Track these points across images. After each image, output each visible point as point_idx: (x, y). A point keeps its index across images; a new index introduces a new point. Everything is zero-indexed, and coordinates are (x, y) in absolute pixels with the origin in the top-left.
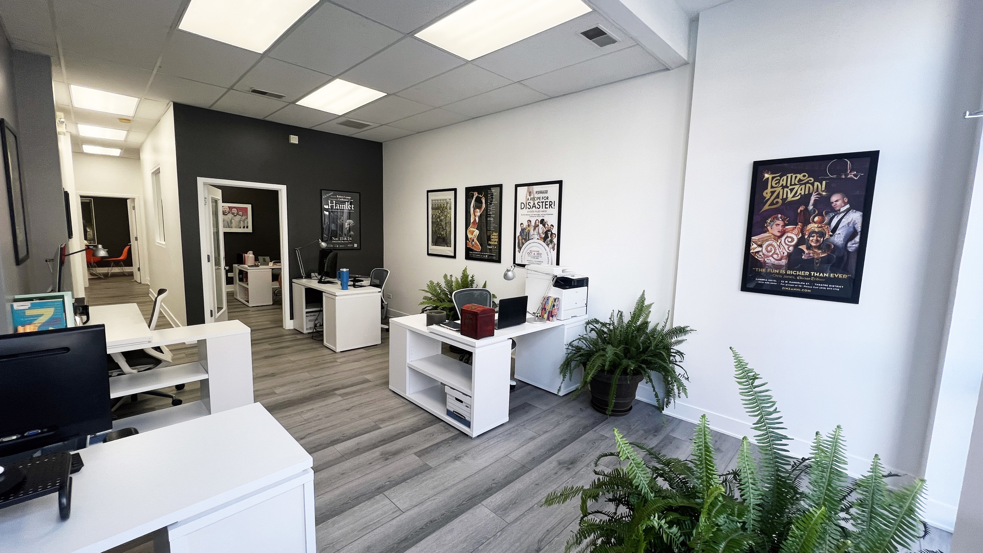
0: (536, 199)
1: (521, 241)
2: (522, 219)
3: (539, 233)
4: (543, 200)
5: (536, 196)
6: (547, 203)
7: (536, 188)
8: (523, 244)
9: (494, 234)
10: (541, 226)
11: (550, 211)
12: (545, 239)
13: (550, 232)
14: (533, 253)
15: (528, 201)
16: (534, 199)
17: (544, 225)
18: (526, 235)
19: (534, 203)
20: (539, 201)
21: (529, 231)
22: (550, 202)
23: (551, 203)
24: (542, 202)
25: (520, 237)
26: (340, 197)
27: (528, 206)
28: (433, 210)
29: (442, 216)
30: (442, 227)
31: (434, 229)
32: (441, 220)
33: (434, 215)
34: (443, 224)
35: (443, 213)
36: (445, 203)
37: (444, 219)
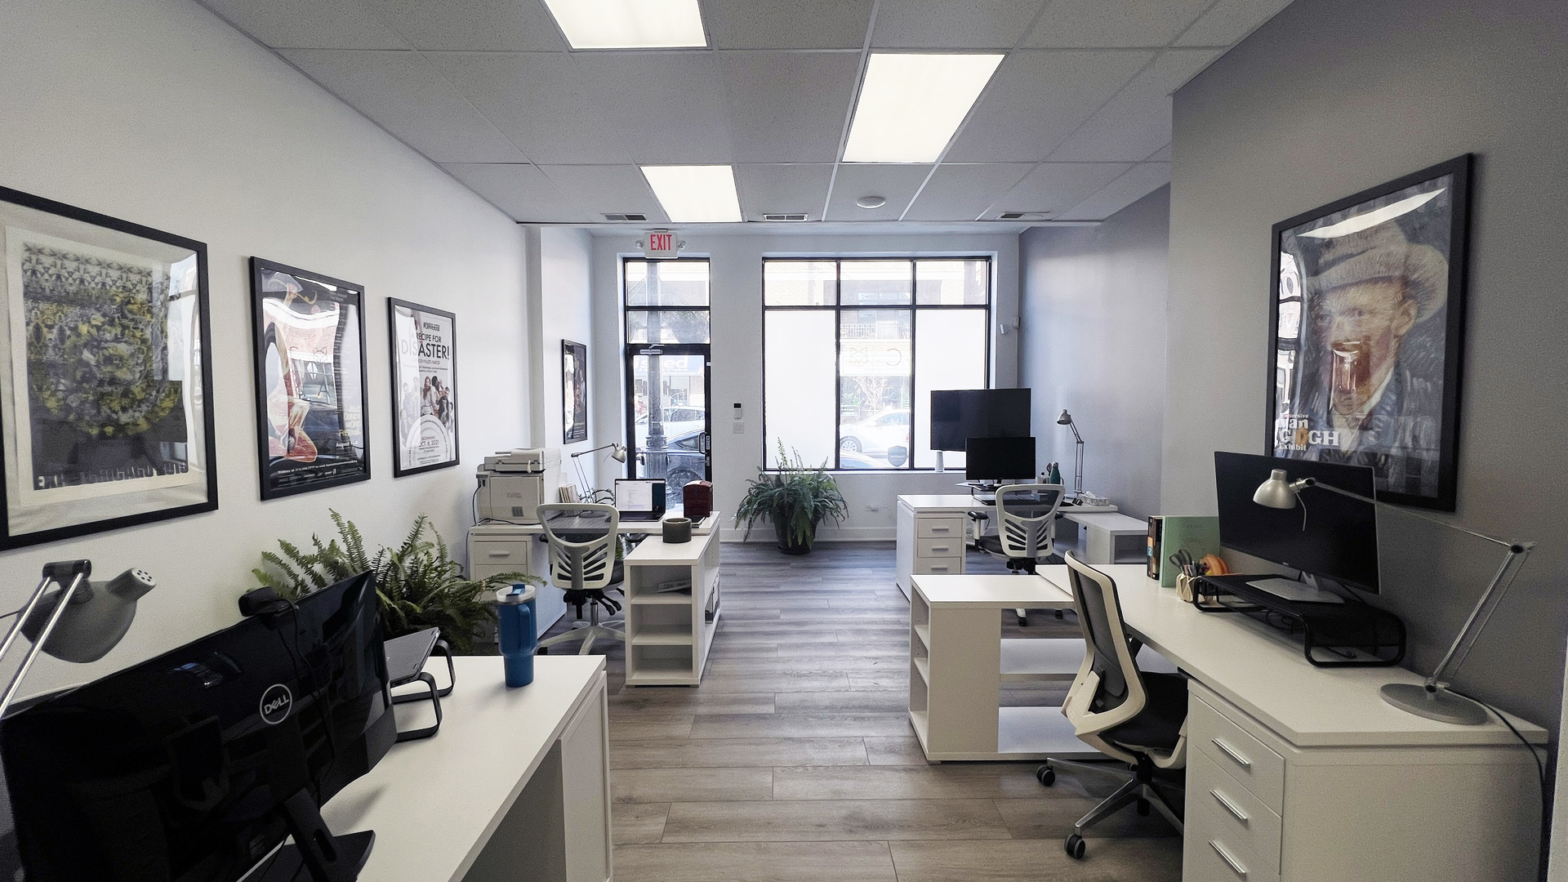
0: (423, 337)
3: (431, 403)
5: (425, 331)
6: (439, 348)
7: (421, 316)
10: (433, 389)
11: (443, 362)
12: (440, 413)
13: (445, 401)
14: (426, 442)
15: (412, 340)
17: (438, 388)
22: (443, 347)
23: (444, 350)
24: (434, 345)
28: (35, 300)
29: (117, 340)
30: (120, 390)
31: (52, 404)
32: (109, 360)
33: (50, 327)
34: (129, 377)
35: (124, 327)
36: (135, 286)
37: (132, 355)
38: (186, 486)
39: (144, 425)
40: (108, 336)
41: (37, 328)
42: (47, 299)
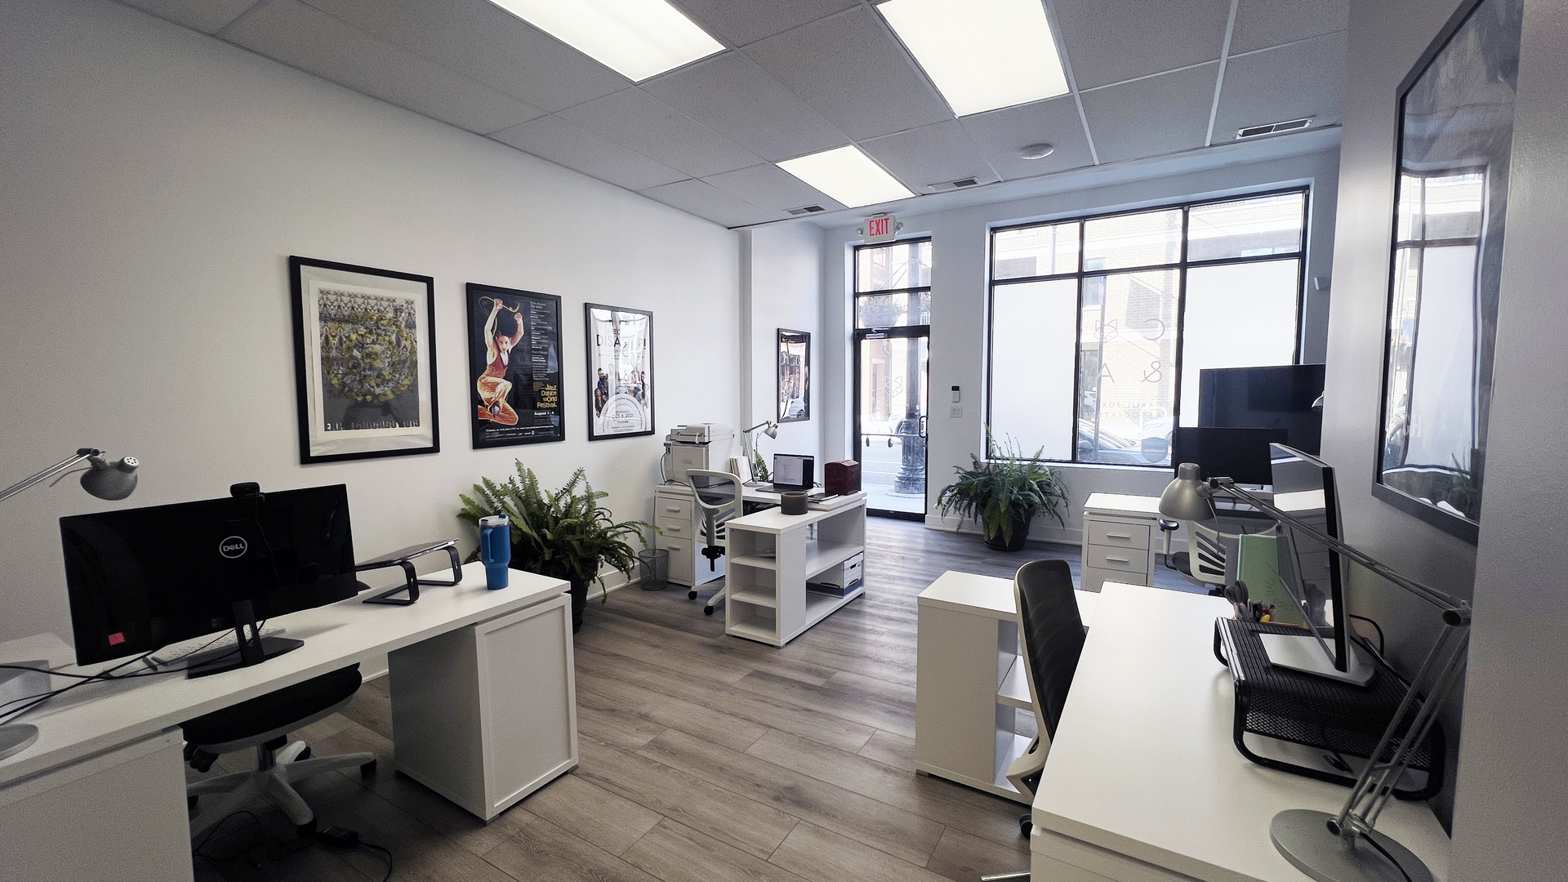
1: (600, 398)
3: (626, 384)
8: (604, 402)
9: (549, 387)
12: (635, 393)
18: (608, 387)
25: (599, 392)
28: (325, 321)
29: (374, 342)
30: (376, 373)
31: (335, 381)
32: (369, 355)
33: (334, 337)
34: (381, 366)
35: (378, 335)
36: (385, 309)
37: (383, 352)
38: (419, 435)
39: (391, 396)
40: (368, 341)
41: (327, 337)
42: (333, 320)
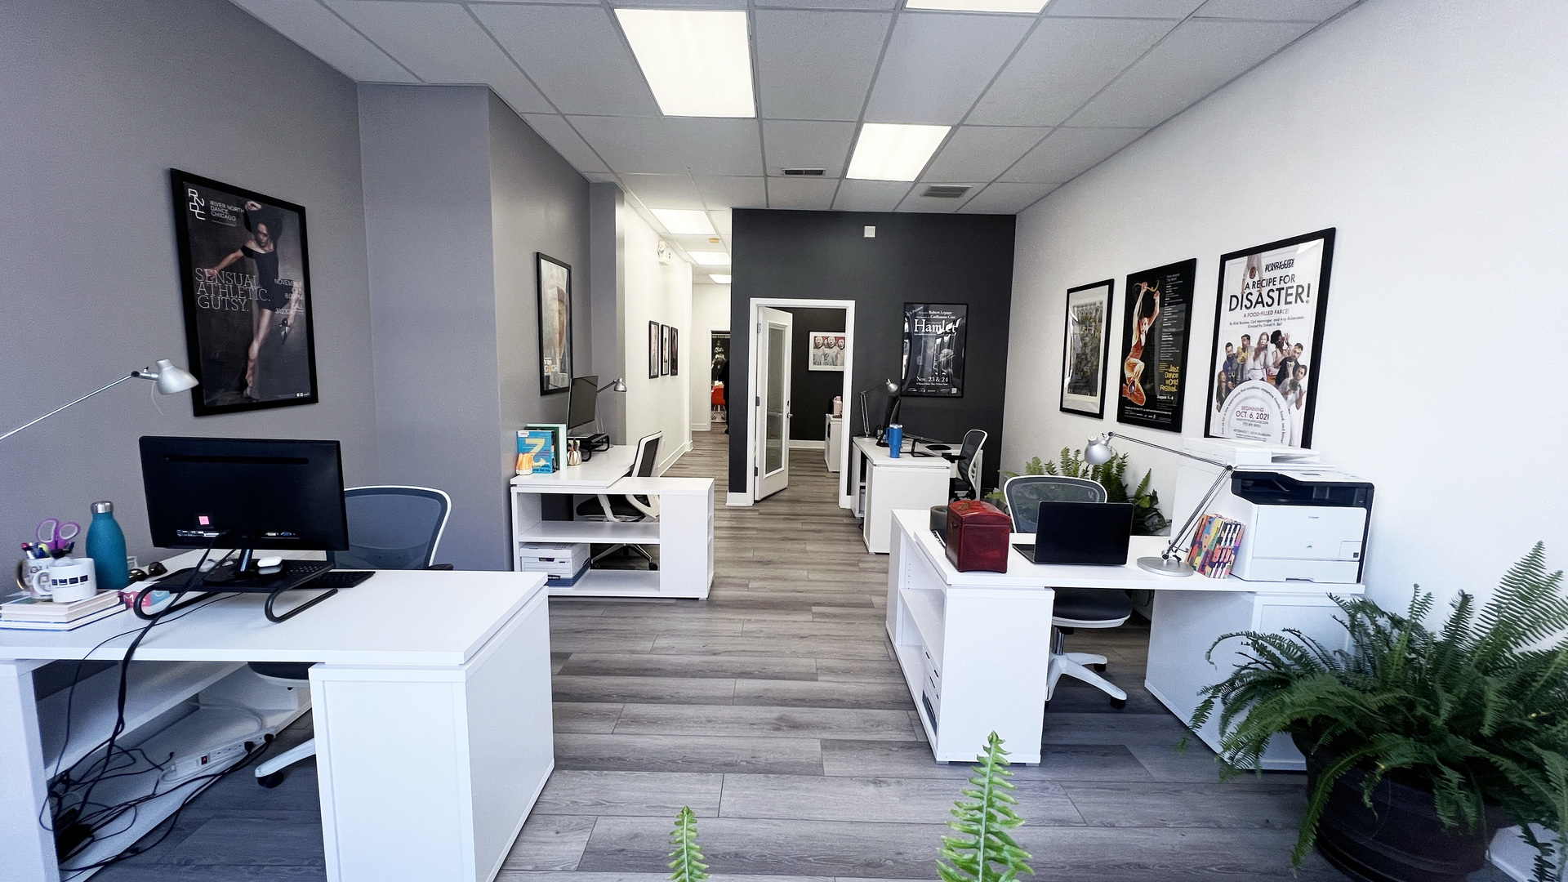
0: (1264, 283)
1: (1224, 384)
2: (1231, 334)
3: (1265, 366)
4: (1283, 285)
5: (1267, 275)
6: (1290, 291)
7: (1267, 258)
8: (1229, 391)
9: (1173, 369)
10: (1272, 347)
11: (1296, 309)
12: (1278, 380)
13: (1293, 363)
14: (1249, 412)
15: (1247, 291)
16: (1260, 284)
17: (1279, 346)
18: (1237, 370)
19: (1260, 295)
20: (1271, 287)
21: (1244, 360)
22: (1298, 286)
23: (1300, 290)
24: (1279, 290)
25: (1223, 377)
26: (934, 312)
27: (1246, 302)
28: (1074, 325)
29: (1087, 336)
30: (1085, 357)
32: (1085, 345)
34: (1087, 352)
35: (1089, 330)
36: (1093, 311)
37: (1089, 342)
